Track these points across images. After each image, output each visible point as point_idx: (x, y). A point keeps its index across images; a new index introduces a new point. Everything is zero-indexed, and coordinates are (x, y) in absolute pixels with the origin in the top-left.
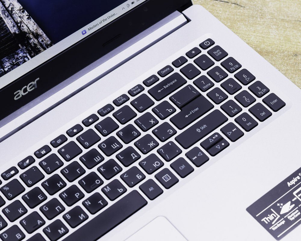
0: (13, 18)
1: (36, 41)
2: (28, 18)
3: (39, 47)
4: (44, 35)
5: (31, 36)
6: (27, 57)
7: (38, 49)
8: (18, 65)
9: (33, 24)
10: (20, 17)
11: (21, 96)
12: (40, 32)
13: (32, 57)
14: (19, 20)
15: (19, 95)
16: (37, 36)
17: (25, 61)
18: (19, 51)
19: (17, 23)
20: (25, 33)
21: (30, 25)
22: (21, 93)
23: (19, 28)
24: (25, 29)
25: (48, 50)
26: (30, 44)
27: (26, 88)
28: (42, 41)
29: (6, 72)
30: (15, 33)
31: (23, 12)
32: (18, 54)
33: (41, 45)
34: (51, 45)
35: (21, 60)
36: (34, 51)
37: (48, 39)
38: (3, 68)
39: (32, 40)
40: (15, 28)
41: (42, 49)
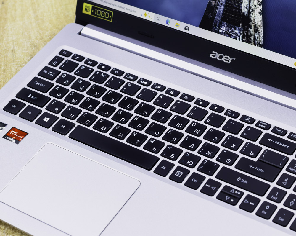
0: (250, 2)
1: (253, 33)
2: (260, 12)
3: (252, 39)
4: (262, 35)
5: (253, 26)
6: (239, 37)
7: (251, 39)
8: (230, 36)
9: (260, 20)
10: (255, 6)
11: (215, 58)
12: (261, 30)
13: (243, 41)
14: (253, 7)
15: (214, 56)
16: (256, 30)
17: (236, 38)
18: (237, 28)
19: (250, 8)
20: (250, 20)
21: (257, 19)
22: (216, 56)
23: (249, 12)
24: (252, 18)
25: (256, 47)
26: (248, 31)
27: (222, 57)
28: (257, 37)
29: (219, 32)
30: (244, 13)
31: (260, 5)
32: (235, 29)
33: (255, 40)
34: (261, 46)
35: (234, 35)
36: (247, 39)
37: (262, 40)
38: (220, 28)
39: (251, 30)
40: (246, 10)
41: (253, 42)
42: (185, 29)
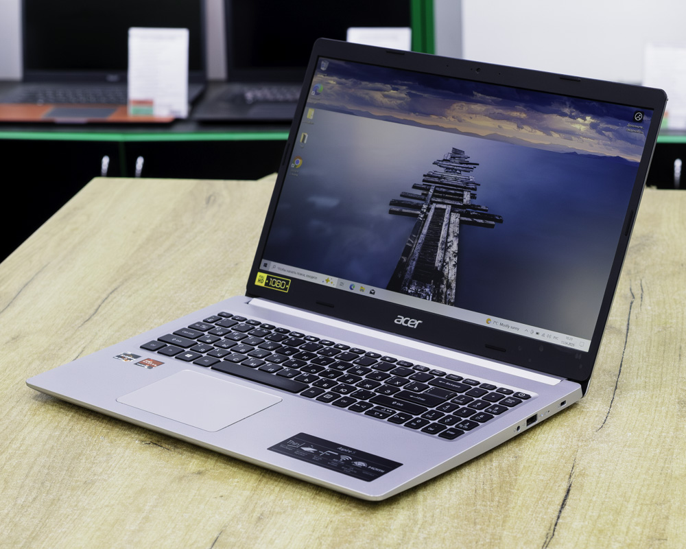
0: (445, 254)
1: (445, 290)
2: (454, 265)
3: (443, 297)
4: (454, 291)
5: (445, 282)
6: (429, 296)
7: (442, 298)
8: (419, 296)
9: (453, 273)
10: (450, 258)
11: (400, 323)
12: (454, 285)
13: (433, 300)
14: (448, 260)
15: (399, 321)
16: (449, 286)
17: (425, 298)
18: (428, 286)
19: (444, 261)
20: (443, 275)
21: (451, 273)
22: (402, 320)
23: (443, 266)
24: (445, 273)
25: (447, 306)
26: (440, 288)
27: (408, 321)
28: (449, 294)
29: (407, 293)
30: (437, 268)
31: (455, 256)
32: (426, 287)
33: (446, 297)
34: (452, 304)
35: (424, 295)
36: (438, 297)
37: (454, 296)
38: (409, 288)
39: (443, 286)
40: (440, 264)
41: (443, 301)
42: (371, 293)
